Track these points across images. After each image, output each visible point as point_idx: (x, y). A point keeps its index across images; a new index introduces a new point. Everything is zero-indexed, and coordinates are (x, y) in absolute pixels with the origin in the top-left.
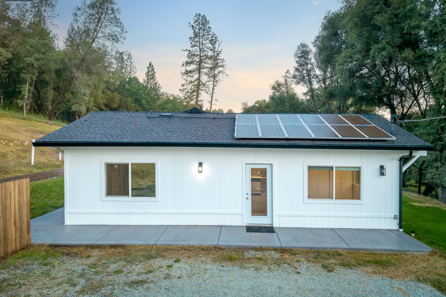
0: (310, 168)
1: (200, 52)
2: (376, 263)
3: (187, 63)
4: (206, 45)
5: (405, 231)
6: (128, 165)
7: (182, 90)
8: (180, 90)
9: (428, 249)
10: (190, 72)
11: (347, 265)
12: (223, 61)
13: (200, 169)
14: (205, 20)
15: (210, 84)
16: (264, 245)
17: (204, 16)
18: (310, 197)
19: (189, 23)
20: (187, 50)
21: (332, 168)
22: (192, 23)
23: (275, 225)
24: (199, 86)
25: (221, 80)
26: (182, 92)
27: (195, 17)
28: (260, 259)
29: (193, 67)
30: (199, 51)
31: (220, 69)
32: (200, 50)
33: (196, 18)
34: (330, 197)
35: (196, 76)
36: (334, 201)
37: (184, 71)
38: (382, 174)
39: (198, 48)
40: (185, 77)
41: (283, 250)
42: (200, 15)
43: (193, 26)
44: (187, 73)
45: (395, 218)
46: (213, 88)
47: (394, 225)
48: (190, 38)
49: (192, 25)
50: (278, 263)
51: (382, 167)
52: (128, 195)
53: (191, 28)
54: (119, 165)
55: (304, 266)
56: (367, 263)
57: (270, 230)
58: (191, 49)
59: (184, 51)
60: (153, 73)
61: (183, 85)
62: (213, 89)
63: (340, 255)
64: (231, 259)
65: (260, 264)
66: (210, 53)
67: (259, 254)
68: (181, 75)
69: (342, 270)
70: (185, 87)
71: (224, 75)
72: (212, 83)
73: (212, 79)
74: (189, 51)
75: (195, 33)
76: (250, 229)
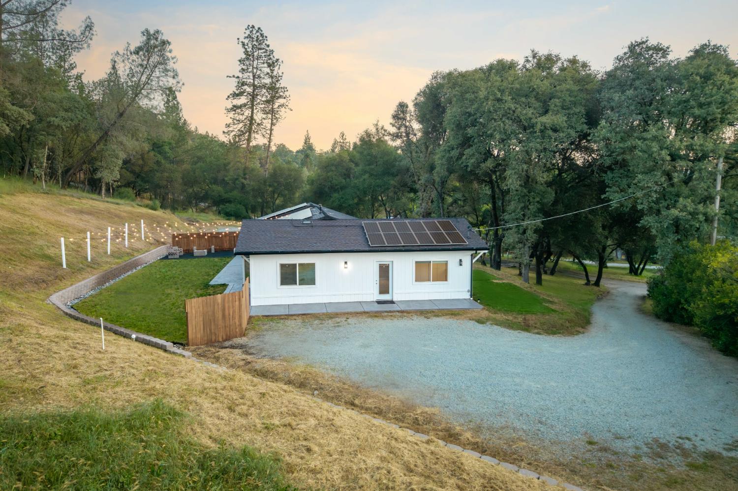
0: (416, 262)
1: (254, 80)
2: (452, 314)
3: (235, 95)
4: (263, 69)
5: (474, 299)
6: (296, 264)
7: (227, 133)
8: (224, 132)
9: (481, 307)
10: (240, 107)
11: (437, 316)
12: (285, 89)
13: (346, 266)
14: (262, 35)
15: (267, 123)
16: (392, 309)
17: (259, 28)
18: (416, 280)
19: (238, 39)
20: (234, 76)
21: (430, 262)
22: (242, 39)
23: (394, 300)
24: (250, 126)
25: (283, 117)
26: (227, 136)
27: (246, 29)
28: (392, 316)
29: (243, 100)
30: (252, 78)
31: (281, 101)
32: (254, 76)
33: (248, 32)
34: (429, 280)
35: (248, 112)
36: (432, 283)
37: (230, 106)
38: (461, 265)
39: (251, 75)
40: (231, 115)
41: (402, 312)
42: (253, 27)
43: (243, 44)
44: (235, 108)
45: (468, 291)
46: (271, 127)
47: (467, 296)
48: (240, 61)
49: (242, 42)
50: (402, 317)
51: (461, 261)
52: (296, 284)
53: (240, 45)
54: (289, 265)
55: (415, 317)
56: (447, 315)
57: (392, 302)
58: (240, 75)
59: (230, 77)
60: (176, 103)
61: (228, 126)
62: (271, 130)
63: (433, 312)
64: (376, 316)
65: (392, 318)
66: (268, 81)
67: (390, 314)
68: (225, 111)
69: (434, 318)
70: (231, 129)
71: (287, 110)
72: (270, 121)
73: (270, 116)
74: (238, 77)
75: (246, 53)
76: (379, 302)
